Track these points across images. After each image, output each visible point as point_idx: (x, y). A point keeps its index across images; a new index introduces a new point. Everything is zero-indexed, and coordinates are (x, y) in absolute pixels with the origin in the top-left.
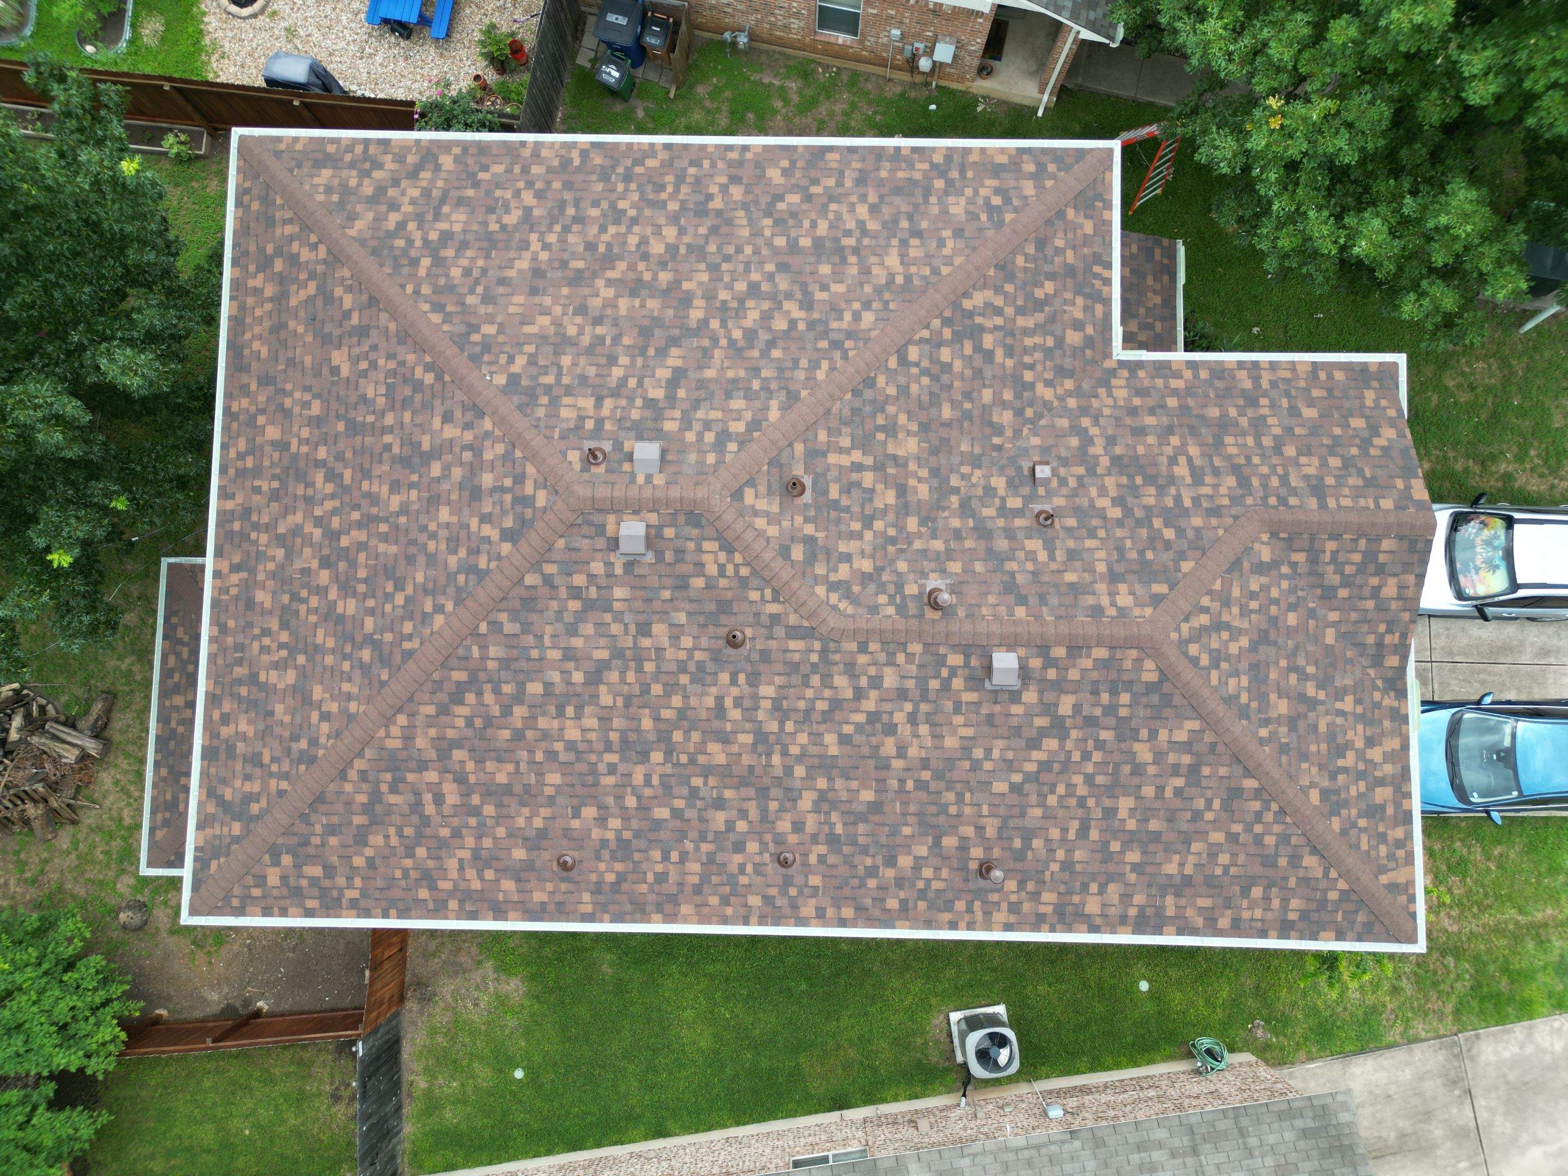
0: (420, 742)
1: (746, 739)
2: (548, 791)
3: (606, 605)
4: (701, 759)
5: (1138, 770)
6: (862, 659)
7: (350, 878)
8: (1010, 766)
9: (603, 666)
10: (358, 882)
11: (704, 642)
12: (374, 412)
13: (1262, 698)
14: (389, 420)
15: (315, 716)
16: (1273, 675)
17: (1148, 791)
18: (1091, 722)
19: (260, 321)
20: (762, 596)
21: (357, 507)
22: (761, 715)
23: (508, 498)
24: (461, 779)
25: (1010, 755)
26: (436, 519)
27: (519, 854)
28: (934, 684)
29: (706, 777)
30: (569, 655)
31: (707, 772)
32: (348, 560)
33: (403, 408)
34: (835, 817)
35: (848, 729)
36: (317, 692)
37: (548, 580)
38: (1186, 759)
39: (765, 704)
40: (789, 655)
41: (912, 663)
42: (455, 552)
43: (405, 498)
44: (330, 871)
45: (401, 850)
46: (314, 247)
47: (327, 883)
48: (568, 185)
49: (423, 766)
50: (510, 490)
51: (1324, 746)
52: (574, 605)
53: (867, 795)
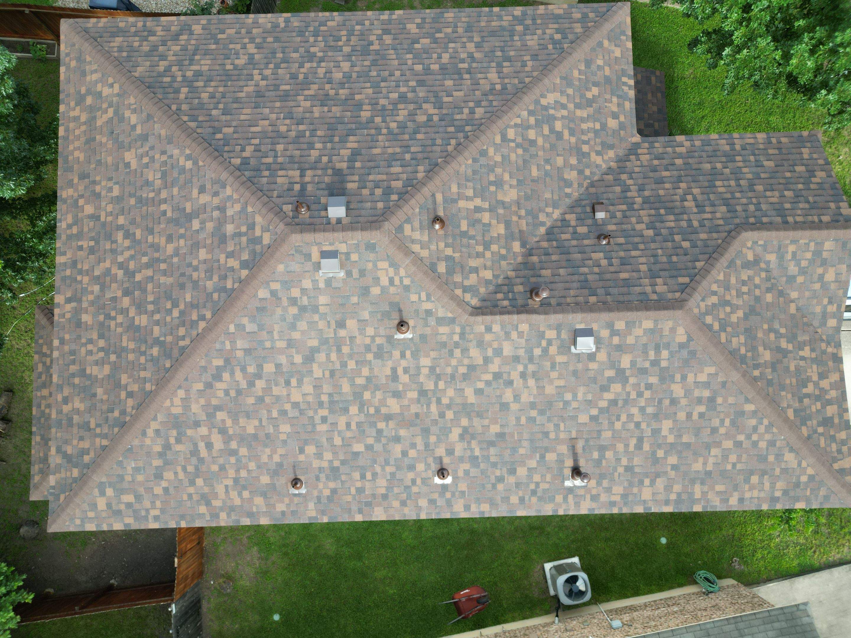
0: (195, 408)
1: (413, 395)
2: (283, 437)
3: (315, 309)
4: (384, 410)
5: (674, 402)
6: (488, 337)
7: (153, 503)
8: (590, 403)
9: (314, 350)
10: (158, 504)
11: (382, 332)
12: (153, 191)
13: (754, 349)
14: (164, 195)
15: (123, 395)
16: (760, 335)
17: (682, 416)
18: (643, 371)
19: (78, 138)
20: (420, 298)
21: (145, 254)
22: (422, 379)
23: (244, 239)
24: (223, 431)
25: (590, 397)
26: (197, 257)
27: (265, 479)
28: (537, 352)
29: (387, 422)
30: (291, 343)
31: (388, 418)
32: (140, 289)
33: (172, 186)
34: (474, 444)
35: (480, 385)
36: (124, 379)
37: (274, 293)
38: (706, 393)
39: (425, 371)
40: (439, 337)
41: (523, 337)
42: (211, 279)
43: (177, 245)
44: (138, 498)
45: (186, 483)
46: (111, 86)
47: (137, 506)
48: (277, 40)
49: (197, 424)
50: (245, 234)
51: (794, 380)
52: (294, 310)
53: (495, 429)
